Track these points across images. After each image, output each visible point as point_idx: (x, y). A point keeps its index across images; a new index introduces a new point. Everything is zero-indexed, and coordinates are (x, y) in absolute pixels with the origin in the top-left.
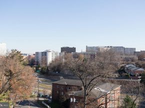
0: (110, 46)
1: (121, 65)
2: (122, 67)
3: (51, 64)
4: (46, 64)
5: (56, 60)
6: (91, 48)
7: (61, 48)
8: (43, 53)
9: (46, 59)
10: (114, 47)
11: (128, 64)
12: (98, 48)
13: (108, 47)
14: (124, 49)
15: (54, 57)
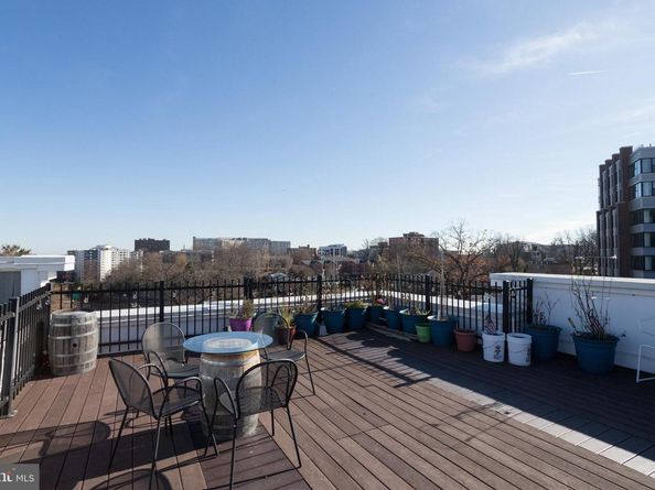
0: (242, 237)
1: (262, 275)
2: (264, 278)
3: (108, 277)
4: (97, 277)
5: (122, 267)
6: (203, 240)
7: (136, 241)
8: (87, 252)
9: (97, 267)
10: (251, 240)
11: (275, 272)
12: (218, 242)
13: (239, 239)
14: (270, 243)
15: (117, 262)
